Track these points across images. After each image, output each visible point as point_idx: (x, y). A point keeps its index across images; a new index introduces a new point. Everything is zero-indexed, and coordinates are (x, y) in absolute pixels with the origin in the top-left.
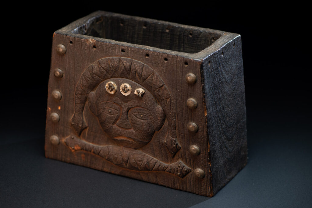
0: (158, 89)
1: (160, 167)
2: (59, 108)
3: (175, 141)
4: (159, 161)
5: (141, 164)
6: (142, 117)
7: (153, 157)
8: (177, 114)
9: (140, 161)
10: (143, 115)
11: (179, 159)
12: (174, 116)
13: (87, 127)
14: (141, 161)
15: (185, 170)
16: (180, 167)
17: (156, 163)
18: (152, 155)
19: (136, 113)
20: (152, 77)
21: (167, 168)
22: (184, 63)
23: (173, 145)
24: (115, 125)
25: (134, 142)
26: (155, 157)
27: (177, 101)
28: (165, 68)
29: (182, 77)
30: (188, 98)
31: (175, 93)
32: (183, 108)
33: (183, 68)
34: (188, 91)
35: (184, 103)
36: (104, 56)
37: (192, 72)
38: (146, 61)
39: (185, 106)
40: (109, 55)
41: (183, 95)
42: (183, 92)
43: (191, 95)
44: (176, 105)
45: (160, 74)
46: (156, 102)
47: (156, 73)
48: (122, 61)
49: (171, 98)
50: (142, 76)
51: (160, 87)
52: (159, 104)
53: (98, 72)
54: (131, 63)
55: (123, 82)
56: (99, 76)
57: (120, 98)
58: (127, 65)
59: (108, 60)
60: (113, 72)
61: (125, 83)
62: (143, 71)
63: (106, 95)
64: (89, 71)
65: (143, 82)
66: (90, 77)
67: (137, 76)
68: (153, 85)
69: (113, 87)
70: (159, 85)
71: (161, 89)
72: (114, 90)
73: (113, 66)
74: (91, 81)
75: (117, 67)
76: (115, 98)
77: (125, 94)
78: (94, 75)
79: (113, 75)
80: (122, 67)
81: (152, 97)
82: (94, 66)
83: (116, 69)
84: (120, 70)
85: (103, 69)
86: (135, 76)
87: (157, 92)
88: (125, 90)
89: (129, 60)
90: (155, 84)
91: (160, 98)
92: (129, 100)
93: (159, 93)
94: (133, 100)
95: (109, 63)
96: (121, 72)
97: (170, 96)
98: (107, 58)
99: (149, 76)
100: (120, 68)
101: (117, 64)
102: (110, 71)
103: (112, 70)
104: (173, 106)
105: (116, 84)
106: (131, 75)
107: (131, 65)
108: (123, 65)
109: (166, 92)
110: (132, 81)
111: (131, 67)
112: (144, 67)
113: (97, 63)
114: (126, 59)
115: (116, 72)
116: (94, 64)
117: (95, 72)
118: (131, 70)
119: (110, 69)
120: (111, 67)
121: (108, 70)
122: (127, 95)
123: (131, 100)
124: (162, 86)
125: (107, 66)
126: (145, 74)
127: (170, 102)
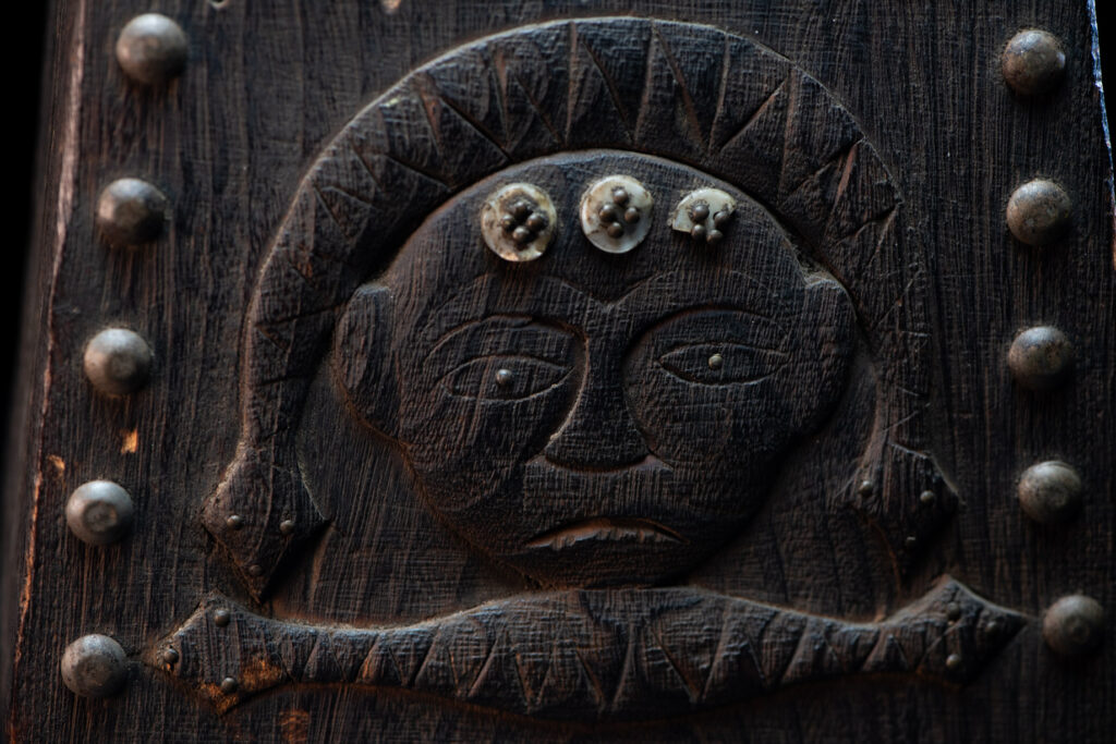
0: (819, 173)
1: (830, 649)
2: (132, 444)
3: (928, 464)
4: (812, 618)
5: (705, 666)
6: (718, 366)
7: (772, 602)
8: (939, 300)
9: (698, 648)
10: (725, 354)
11: (940, 573)
12: (922, 314)
13: (327, 524)
14: (704, 646)
15: (991, 624)
16: (955, 617)
17: (798, 634)
18: (765, 594)
19: (677, 352)
20: (782, 107)
21: (872, 647)
23: (918, 493)
24: (538, 461)
25: (659, 538)
26: (787, 603)
27: (936, 219)
28: (858, 33)
29: (971, 68)
30: (1009, 186)
31: (924, 173)
32: (977, 252)
33: (979, 11)
34: (1010, 143)
35: (987, 219)
36: (461, 36)
37: (1038, 25)
38: (733, 13)
39: (992, 241)
40: (492, 21)
41: (975, 172)
42: (981, 158)
43: (1027, 166)
44: (932, 243)
45: (828, 76)
46: (800, 258)
47: (805, 74)
48: (587, 41)
49: (902, 207)
50: (720, 110)
51: (835, 157)
52: (818, 266)
53: (425, 140)
54: (647, 44)
55: (595, 171)
56: (432, 169)
57: (573, 281)
58: (623, 61)
59: (495, 52)
60: (528, 124)
61: (610, 174)
62: (725, 75)
63: (478, 283)
64: (360, 150)
65: (722, 145)
66: (367, 187)
67: (684, 121)
68: (786, 152)
69: (533, 217)
70: (827, 146)
71: (842, 169)
72: (542, 233)
73: (529, 84)
74: (372, 211)
75: (558, 83)
76: (539, 283)
77: (618, 244)
78: (396, 170)
79: (521, 145)
80: (590, 78)
81: (777, 230)
82: (393, 108)
83: (547, 97)
84: (571, 103)
85: (459, 117)
86: (673, 118)
87: (814, 189)
88: (618, 215)
89: (631, 29)
90: (804, 144)
91: (830, 226)
92: (633, 282)
93: (824, 193)
94: (658, 276)
95: (504, 70)
96: (582, 111)
97: (896, 197)
98: (480, 43)
99: (766, 99)
100: (573, 88)
101: (556, 63)
102: (506, 121)
103: (519, 112)
104: (916, 255)
105: (551, 193)
106: (640, 121)
107: (646, 56)
108: (595, 66)
109: (870, 180)
110: (648, 158)
111: (645, 68)
112: (727, 52)
113: (411, 87)
114: (612, 26)
115: (547, 117)
116: (393, 95)
117: (403, 144)
118: (649, 84)
119: (503, 105)
120: (513, 93)
121: (493, 115)
122: (627, 247)
123: (650, 274)
124: (844, 150)
125: (492, 90)
126: (743, 94)
127: (898, 233)
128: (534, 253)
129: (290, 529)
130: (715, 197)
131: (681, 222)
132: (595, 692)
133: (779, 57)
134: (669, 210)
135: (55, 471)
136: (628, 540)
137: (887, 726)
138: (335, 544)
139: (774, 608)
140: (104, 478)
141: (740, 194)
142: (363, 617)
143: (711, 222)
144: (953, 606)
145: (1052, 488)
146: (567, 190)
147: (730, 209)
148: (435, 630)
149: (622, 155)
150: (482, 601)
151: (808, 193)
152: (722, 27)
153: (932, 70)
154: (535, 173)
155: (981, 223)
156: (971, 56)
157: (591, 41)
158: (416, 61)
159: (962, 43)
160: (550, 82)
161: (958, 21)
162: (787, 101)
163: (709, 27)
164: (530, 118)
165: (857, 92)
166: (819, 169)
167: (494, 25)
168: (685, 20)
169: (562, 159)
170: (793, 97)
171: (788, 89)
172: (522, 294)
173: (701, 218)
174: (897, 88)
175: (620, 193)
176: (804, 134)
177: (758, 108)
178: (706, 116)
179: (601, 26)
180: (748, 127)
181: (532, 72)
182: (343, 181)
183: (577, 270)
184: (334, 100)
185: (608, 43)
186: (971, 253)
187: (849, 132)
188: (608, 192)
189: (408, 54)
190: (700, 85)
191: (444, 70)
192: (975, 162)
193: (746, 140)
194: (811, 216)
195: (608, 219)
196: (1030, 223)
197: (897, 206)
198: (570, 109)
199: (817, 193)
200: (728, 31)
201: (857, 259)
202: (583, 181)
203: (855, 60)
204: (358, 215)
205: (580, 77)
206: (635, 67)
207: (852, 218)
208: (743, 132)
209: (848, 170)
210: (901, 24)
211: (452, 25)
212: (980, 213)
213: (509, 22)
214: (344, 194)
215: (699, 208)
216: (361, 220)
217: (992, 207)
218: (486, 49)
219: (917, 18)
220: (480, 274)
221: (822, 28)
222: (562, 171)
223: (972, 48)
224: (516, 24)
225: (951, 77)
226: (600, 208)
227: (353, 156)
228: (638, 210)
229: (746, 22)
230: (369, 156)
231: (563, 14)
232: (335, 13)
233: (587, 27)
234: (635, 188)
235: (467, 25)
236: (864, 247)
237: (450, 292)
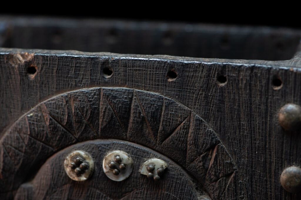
0: (202, 156)
20: (187, 128)
22: (270, 81)
27: (252, 178)
28: (219, 100)
29: (266, 118)
30: (282, 168)
31: (247, 159)
32: (269, 193)
33: (270, 94)
34: (282, 150)
35: (273, 180)
36: (58, 91)
37: (295, 102)
38: (167, 89)
39: (275, 189)
40: (70, 86)
41: (268, 160)
42: (270, 155)
43: (290, 160)
44: (250, 188)
45: (207, 117)
46: (197, 189)
47: (197, 115)
48: (107, 96)
49: (237, 172)
50: (161, 128)
51: (208, 150)
52: (204, 192)
53: (43, 131)
54: (131, 99)
55: (110, 148)
56: (47, 141)
57: (101, 190)
58: (120, 105)
59: (70, 98)
60: (83, 127)
61: (116, 149)
62: (163, 113)
63: (65, 187)
64: (19, 132)
65: (162, 141)
66: (22, 147)
67: (147, 131)
68: (188, 146)
69: (83, 164)
70: (205, 145)
71: (212, 155)
72: (87, 171)
73: (83, 112)
74: (24, 156)
75: (95, 113)
76: (88, 190)
77: (118, 178)
78: (32, 141)
79: (81, 135)
80: (107, 111)
81: (186, 177)
82: (31, 117)
83: (90, 117)
84: (101, 120)
85: (56, 122)
86: (142, 129)
87: (200, 162)
89: (125, 92)
90: (196, 143)
91: (207, 177)
92: (126, 192)
93: (204, 164)
94: (135, 191)
95: (73, 105)
96: (104, 124)
97: (234, 168)
98: (65, 94)
99: (179, 124)
100: (101, 114)
101: (93, 104)
102: (75, 125)
103: (80, 122)
104: (243, 192)
105: (92, 155)
106: (129, 129)
107: (131, 103)
108: (109, 106)
109: (223, 160)
110: (133, 144)
111: (130, 108)
112: (164, 104)
113: (39, 109)
114: (116, 91)
115: (91, 125)
116: (31, 112)
117: (35, 131)
118: (132, 115)
119: (74, 119)
120: (77, 115)
121: (69, 122)
122: (121, 179)
123: (132, 190)
124: (212, 147)
125: (68, 113)
126: (170, 122)
127: (235, 183)
128: (83, 178)
131: (144, 171)
133: (186, 108)
134: (139, 166)
141: (171, 161)
143: (156, 172)
146: (98, 156)
147: (164, 168)
149: (122, 142)
151: (198, 164)
152: (162, 94)
153: (250, 117)
154: (87, 146)
155: (271, 181)
156: (266, 113)
157: (108, 96)
158: (41, 99)
159: (263, 107)
160: (91, 111)
161: (261, 98)
162: (189, 126)
163: (157, 94)
164: (84, 125)
165: (219, 124)
166: (202, 154)
167: (71, 87)
168: (148, 90)
169: (98, 142)
170: (191, 124)
171: (189, 121)
172: (82, 193)
173: (152, 170)
174: (236, 124)
175: (118, 157)
176: (195, 140)
177: (176, 128)
178: (155, 130)
179: (112, 90)
180: (172, 135)
181: (84, 107)
182: (13, 144)
183: (103, 186)
184: (11, 112)
185: (115, 97)
186: (266, 193)
187: (214, 140)
188: (113, 157)
189: (38, 96)
190: (152, 117)
191: (51, 104)
192: (268, 156)
193: (172, 140)
194: (200, 173)
195: (112, 167)
196: (288, 184)
197: (235, 172)
198: (100, 123)
199: (201, 164)
200: (165, 96)
201: (218, 192)
202: (105, 151)
203: (218, 111)
204: (18, 157)
205: (103, 110)
206: (126, 108)
207: (215, 175)
208: (170, 137)
209: (214, 155)
210: (237, 98)
211: (55, 86)
212: (270, 178)
213: (76, 87)
214: (13, 149)
215: (151, 166)
216: (20, 159)
217: (275, 175)
218: (67, 96)
219: (244, 95)
220: (65, 184)
221: (204, 97)
222: (98, 147)
223: (267, 110)
224: (79, 87)
225: (258, 121)
226: (109, 163)
227: (16, 134)
228: (125, 165)
229: (173, 93)
230: (22, 135)
231: (99, 84)
232: (11, 78)
233: (106, 90)
235: (61, 86)
236: (220, 187)
237: (54, 190)
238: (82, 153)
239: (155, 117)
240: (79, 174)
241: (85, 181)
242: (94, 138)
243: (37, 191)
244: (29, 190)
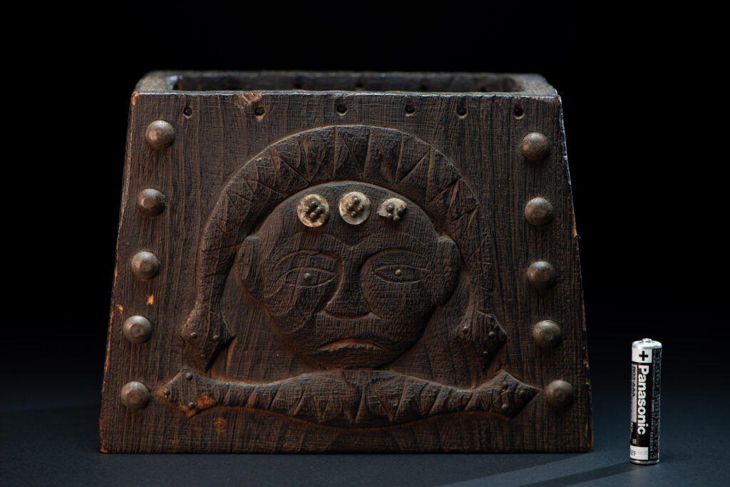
0: (443, 192)
1: (451, 400)
2: (151, 300)
3: (492, 320)
4: (443, 386)
5: (396, 405)
6: (400, 275)
7: (426, 379)
8: (496, 249)
9: (393, 397)
10: (403, 269)
11: (500, 369)
12: (488, 255)
13: (234, 338)
14: (395, 396)
15: (522, 391)
16: (506, 387)
17: (437, 393)
18: (422, 375)
19: (382, 268)
20: (426, 164)
21: (469, 400)
22: (512, 111)
23: (488, 332)
24: (322, 313)
25: (375, 348)
26: (432, 379)
27: (494, 214)
28: (459, 133)
29: (508, 149)
30: (525, 199)
31: (489, 194)
32: (513, 229)
33: (511, 124)
34: (526, 182)
35: (516, 214)
36: (289, 132)
37: (537, 131)
38: (405, 124)
39: (519, 223)
40: (302, 126)
41: (511, 194)
42: (513, 188)
43: (534, 191)
44: (493, 224)
45: (446, 151)
46: (436, 229)
47: (437, 151)
48: (342, 135)
49: (479, 208)
50: (399, 165)
51: (450, 186)
52: (444, 233)
53: (274, 175)
54: (368, 136)
55: (346, 190)
56: (277, 187)
57: (337, 236)
58: (357, 143)
59: (303, 138)
60: (317, 169)
61: (352, 191)
62: (401, 150)
63: (296, 235)
64: (246, 179)
65: (401, 180)
66: (249, 194)
67: (384, 169)
68: (428, 184)
69: (319, 208)
70: (446, 181)
71: (453, 191)
72: (322, 215)
73: (317, 152)
74: (251, 205)
75: (329, 153)
76: (322, 237)
77: (355, 221)
78: (261, 187)
79: (314, 178)
80: (343, 150)
81: (425, 217)
82: (260, 161)
83: (325, 158)
84: (336, 160)
85: (287, 166)
86: (379, 168)
87: (441, 199)
88: (354, 208)
89: (361, 130)
90: (436, 180)
91: (448, 215)
92: (362, 237)
93: (445, 201)
94: (373, 235)
95: (306, 146)
96: (340, 165)
97: (476, 203)
98: (297, 135)
99: (419, 161)
100: (336, 155)
101: (328, 144)
102: (307, 167)
103: (313, 164)
104: (486, 229)
105: (327, 199)
106: (365, 169)
107: (368, 141)
108: (345, 145)
109: (465, 196)
110: (369, 185)
111: (367, 147)
112: (403, 141)
113: (268, 153)
114: (353, 129)
115: (325, 166)
116: (260, 156)
117: (264, 177)
118: (369, 153)
119: (307, 161)
120: (310, 156)
121: (302, 166)
122: (359, 222)
123: (370, 234)
124: (454, 182)
125: (302, 155)
126: (409, 158)
127: (477, 219)
128: (319, 223)
129: (218, 339)
130: (398, 202)
131: (383, 212)
132: (348, 414)
133: (425, 143)
134: (377, 207)
135: (119, 311)
136: (361, 349)
137: (477, 435)
138: (237, 347)
139: (427, 381)
140: (139, 315)
141: (409, 201)
142: (250, 378)
143: (395, 212)
144: (505, 383)
145: (547, 331)
146: (334, 198)
147: (404, 207)
148: (279, 386)
149: (358, 183)
150: (300, 373)
151: (438, 201)
152: (400, 130)
153: (492, 148)
154: (320, 190)
155: (514, 216)
156: (508, 144)
157: (344, 135)
158: (270, 142)
159: (505, 138)
160: (326, 152)
161: (502, 129)
162: (429, 162)
163: (395, 130)
164: (318, 167)
165: (459, 158)
166: (442, 190)
167: (303, 127)
168: (385, 127)
169: (332, 185)
170: (431, 160)
171: (429, 157)
172: (315, 241)
173: (391, 211)
174: (477, 157)
175: (356, 199)
176: (436, 176)
177: (415, 165)
178: (393, 167)
179: (348, 128)
180: (412, 172)
181: (318, 147)
182: (239, 192)
183: (338, 232)
184: (236, 158)
185: (351, 136)
186: (510, 229)
187: (455, 176)
188: (350, 198)
189: (266, 139)
190: (391, 154)
191: (282, 146)
192: (511, 189)
193: (411, 178)
194: (440, 211)
195: (351, 209)
196: (534, 216)
197: (477, 207)
198: (335, 163)
199: (442, 201)
200: (404, 131)
201: (460, 230)
202: (340, 194)
203: (458, 145)
204: (245, 206)
205: (339, 150)
206: (363, 146)
207: (457, 212)
208: (410, 175)
209: (455, 191)
210: (478, 130)
211: (285, 127)
212: (514, 211)
213: (309, 126)
214: (239, 197)
215: (390, 206)
216: (247, 208)
217: (519, 209)
218: (299, 137)
219: (485, 127)
220: (297, 232)
221: (444, 131)
222: (332, 189)
223: (509, 140)
224: (313, 127)
225: (500, 152)
226: (347, 205)
227: (243, 181)
228: (363, 206)
229: (411, 128)
230: (250, 181)
231: (332, 123)
232: (236, 121)
233: (342, 129)
234: (362, 197)
235: (292, 127)
236: (462, 225)
237: (285, 240)
238: (317, 197)
239: (394, 155)
240: (313, 220)
241: (321, 226)
242: (328, 181)
243: (265, 243)
244: (254, 242)
